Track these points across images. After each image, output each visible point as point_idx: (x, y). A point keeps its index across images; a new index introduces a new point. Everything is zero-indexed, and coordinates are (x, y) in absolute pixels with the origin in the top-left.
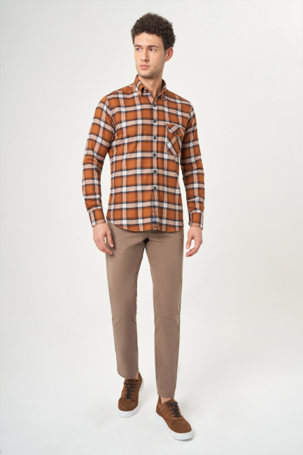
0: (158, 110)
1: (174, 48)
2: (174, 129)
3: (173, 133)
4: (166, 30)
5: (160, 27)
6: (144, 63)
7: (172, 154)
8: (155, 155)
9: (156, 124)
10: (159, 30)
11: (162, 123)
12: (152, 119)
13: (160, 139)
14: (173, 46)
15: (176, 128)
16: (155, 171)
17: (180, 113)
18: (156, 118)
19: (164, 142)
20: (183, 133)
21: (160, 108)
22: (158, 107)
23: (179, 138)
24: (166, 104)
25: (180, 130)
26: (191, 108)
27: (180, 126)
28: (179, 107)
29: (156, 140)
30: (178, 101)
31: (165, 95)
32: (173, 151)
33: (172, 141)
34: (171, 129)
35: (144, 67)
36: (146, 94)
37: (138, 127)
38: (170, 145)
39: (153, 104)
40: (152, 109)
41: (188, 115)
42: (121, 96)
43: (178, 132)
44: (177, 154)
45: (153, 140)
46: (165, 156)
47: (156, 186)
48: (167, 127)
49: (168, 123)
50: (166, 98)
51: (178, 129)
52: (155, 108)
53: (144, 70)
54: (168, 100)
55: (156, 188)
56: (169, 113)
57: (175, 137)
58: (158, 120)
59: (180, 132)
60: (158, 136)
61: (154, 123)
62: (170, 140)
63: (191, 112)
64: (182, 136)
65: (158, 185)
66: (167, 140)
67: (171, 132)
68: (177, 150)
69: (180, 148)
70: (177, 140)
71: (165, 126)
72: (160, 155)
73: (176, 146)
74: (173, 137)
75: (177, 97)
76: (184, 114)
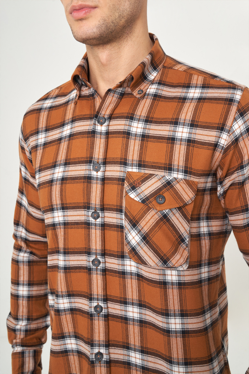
0: (108, 133)
2: (148, 188)
3: (144, 201)
6: (78, 3)
7: (144, 263)
8: (96, 262)
9: (100, 174)
11: (114, 171)
12: (89, 161)
13: (111, 218)
15: (159, 184)
16: (98, 309)
17: (183, 132)
18: (101, 156)
19: (121, 228)
20: (188, 195)
21: (118, 125)
22: (113, 122)
23: (174, 211)
24: (143, 109)
25: (178, 187)
26: (234, 109)
27: (175, 175)
28: (187, 113)
29: (99, 221)
30: (194, 93)
31: (152, 82)
32: (146, 252)
33: (142, 223)
34: (139, 191)
35: (81, 14)
36: (86, 91)
37: (54, 187)
38: (134, 238)
39: (96, 116)
40: (93, 133)
41: (214, 133)
42: (48, 103)
43: (167, 195)
44: (165, 260)
45: (92, 220)
46: (130, 266)
47: (103, 350)
48: (126, 185)
49: (135, 170)
50: (152, 89)
51: (169, 184)
52: (101, 128)
53: (81, 19)
54: (156, 96)
55: (101, 354)
56: (144, 137)
57: (152, 213)
58: (105, 163)
59: (176, 193)
60: (103, 209)
61: (94, 174)
62: (134, 224)
63: (235, 120)
64: (186, 205)
65: (108, 345)
66: (125, 223)
67: (137, 199)
68: (166, 247)
69: (183, 240)
70: (165, 217)
71: (121, 181)
72: (113, 263)
73: (159, 238)
74: (145, 213)
75: (197, 80)
76: (199, 131)
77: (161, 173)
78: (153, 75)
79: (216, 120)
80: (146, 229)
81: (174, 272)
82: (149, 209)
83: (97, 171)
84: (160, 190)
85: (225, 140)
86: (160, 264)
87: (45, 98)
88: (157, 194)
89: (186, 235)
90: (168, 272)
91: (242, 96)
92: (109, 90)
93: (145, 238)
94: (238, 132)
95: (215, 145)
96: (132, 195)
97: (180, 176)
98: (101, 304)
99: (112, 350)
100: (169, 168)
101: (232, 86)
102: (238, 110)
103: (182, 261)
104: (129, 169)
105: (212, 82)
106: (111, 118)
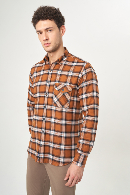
0: (52, 74)
1: (65, 26)
2: (60, 87)
3: (59, 90)
4: (55, 14)
5: (50, 13)
6: (46, 42)
7: (57, 106)
8: (45, 107)
9: (49, 84)
10: (50, 15)
11: (52, 83)
12: (47, 81)
13: (51, 95)
14: (64, 24)
15: (63, 86)
16: (44, 119)
17: (70, 74)
18: (50, 80)
19: (52, 98)
20: (70, 89)
21: (55, 72)
22: (54, 71)
23: (66, 93)
24: (61, 68)
25: (67, 87)
26: (83, 68)
27: (67, 84)
28: (72, 69)
29: (47, 96)
30: (75, 64)
31: (64, 61)
32: (58, 104)
33: (58, 96)
34: (58, 88)
35: (47, 45)
36: (47, 63)
37: (37, 87)
38: (55, 100)
39: (49, 69)
40: (48, 73)
41: (78, 74)
42: (38, 65)
43: (65, 89)
44: (63, 106)
45: (46, 96)
46: (53, 108)
47: (44, 130)
48: (55, 86)
49: (57, 83)
50: (64, 63)
51: (65, 86)
52: (50, 72)
53: (47, 47)
54: (65, 65)
55: (44, 131)
56: (61, 75)
57: (61, 93)
58: (51, 81)
59: (67, 89)
60: (49, 93)
61: (47, 84)
62: (56, 96)
63: (83, 71)
64: (69, 92)
65: (45, 129)
66: (54, 96)
67: (57, 90)
68: (63, 102)
69: (68, 101)
70: (64, 95)
71: (54, 85)
72: (49, 107)
73: (62, 100)
74: (59, 93)
75: (76, 60)
76: (75, 73)
77: (63, 83)
78: (65, 59)
79: (79, 70)
80: (59, 98)
81: (65, 109)
82: (60, 92)
83: (48, 83)
84: (63, 87)
85: (80, 76)
86: (62, 107)
87: (37, 64)
88: (62, 89)
89: (69, 100)
90: (63, 109)
91: (86, 65)
92: (53, 63)
93: (58, 100)
94: (83, 74)
95: (78, 77)
96: (56, 89)
97: (68, 84)
98: (45, 118)
99: (46, 130)
100: (66, 82)
101: (84, 62)
102: (84, 68)
103: (67, 106)
104: (56, 83)
105: (80, 61)
106: (53, 70)
